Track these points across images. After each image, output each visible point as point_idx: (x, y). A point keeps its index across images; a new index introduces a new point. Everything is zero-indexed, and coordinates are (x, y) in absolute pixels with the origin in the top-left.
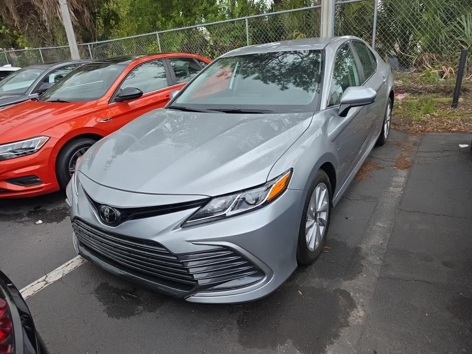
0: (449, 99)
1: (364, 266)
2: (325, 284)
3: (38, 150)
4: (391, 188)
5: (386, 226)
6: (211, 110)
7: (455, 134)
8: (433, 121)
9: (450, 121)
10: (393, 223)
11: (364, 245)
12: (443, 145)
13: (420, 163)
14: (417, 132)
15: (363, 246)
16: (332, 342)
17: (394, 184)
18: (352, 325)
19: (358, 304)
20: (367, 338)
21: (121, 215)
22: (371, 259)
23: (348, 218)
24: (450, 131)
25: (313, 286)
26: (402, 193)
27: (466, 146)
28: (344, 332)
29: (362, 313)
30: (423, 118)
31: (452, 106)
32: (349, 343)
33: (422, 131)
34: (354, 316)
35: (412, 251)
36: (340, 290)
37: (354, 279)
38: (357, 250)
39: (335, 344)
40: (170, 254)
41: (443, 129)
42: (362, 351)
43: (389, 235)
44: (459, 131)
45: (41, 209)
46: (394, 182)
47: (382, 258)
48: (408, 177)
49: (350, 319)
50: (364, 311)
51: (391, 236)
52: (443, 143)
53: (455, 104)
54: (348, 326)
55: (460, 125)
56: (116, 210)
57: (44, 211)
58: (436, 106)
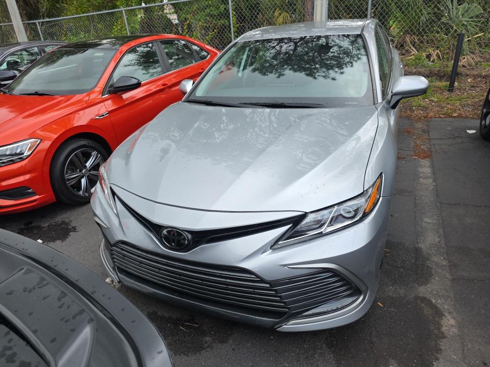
0: (445, 83)
1: (432, 268)
2: (402, 292)
3: (29, 156)
4: (421, 180)
5: (434, 222)
6: (245, 104)
7: (457, 119)
8: (433, 106)
9: (449, 106)
10: (440, 218)
11: (422, 244)
12: (450, 130)
13: (438, 151)
14: (420, 118)
15: (422, 246)
16: (436, 357)
17: (422, 175)
18: (448, 336)
19: (444, 311)
20: (470, 349)
21: (193, 238)
22: (435, 259)
23: (393, 215)
24: (451, 117)
25: (390, 296)
26: (434, 184)
27: (474, 131)
28: (444, 344)
29: (452, 322)
30: (423, 104)
31: (449, 91)
32: (455, 357)
33: (425, 117)
34: (446, 326)
35: (473, 248)
36: (420, 297)
37: (428, 284)
38: (417, 251)
39: (441, 360)
40: (262, 281)
41: (444, 114)
42: (471, 364)
43: (441, 231)
44: (460, 116)
45: (33, 225)
46: (421, 173)
47: (446, 257)
48: (433, 166)
49: (444, 329)
50: (454, 318)
51: (444, 231)
52: (449, 128)
53: (451, 89)
54: (445, 337)
55: (459, 110)
56: (187, 233)
57: (39, 228)
58: (433, 91)
